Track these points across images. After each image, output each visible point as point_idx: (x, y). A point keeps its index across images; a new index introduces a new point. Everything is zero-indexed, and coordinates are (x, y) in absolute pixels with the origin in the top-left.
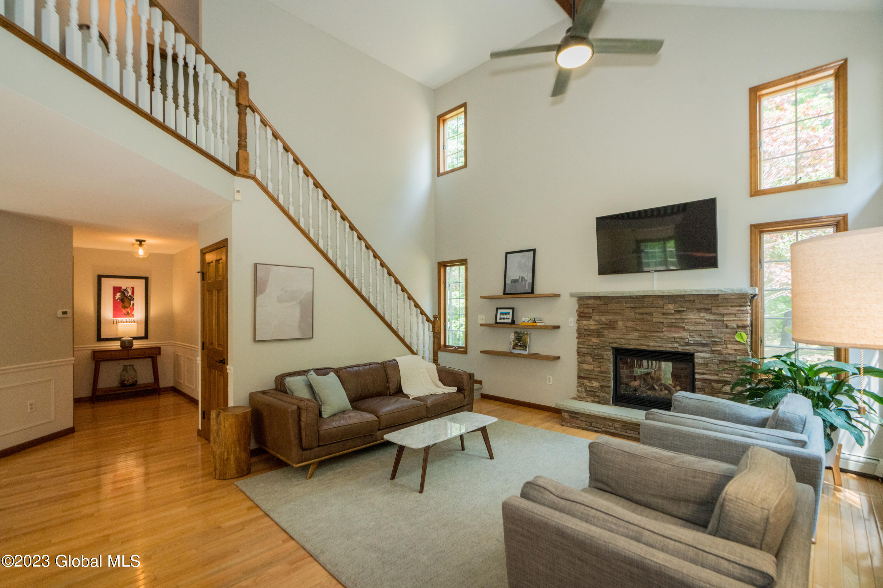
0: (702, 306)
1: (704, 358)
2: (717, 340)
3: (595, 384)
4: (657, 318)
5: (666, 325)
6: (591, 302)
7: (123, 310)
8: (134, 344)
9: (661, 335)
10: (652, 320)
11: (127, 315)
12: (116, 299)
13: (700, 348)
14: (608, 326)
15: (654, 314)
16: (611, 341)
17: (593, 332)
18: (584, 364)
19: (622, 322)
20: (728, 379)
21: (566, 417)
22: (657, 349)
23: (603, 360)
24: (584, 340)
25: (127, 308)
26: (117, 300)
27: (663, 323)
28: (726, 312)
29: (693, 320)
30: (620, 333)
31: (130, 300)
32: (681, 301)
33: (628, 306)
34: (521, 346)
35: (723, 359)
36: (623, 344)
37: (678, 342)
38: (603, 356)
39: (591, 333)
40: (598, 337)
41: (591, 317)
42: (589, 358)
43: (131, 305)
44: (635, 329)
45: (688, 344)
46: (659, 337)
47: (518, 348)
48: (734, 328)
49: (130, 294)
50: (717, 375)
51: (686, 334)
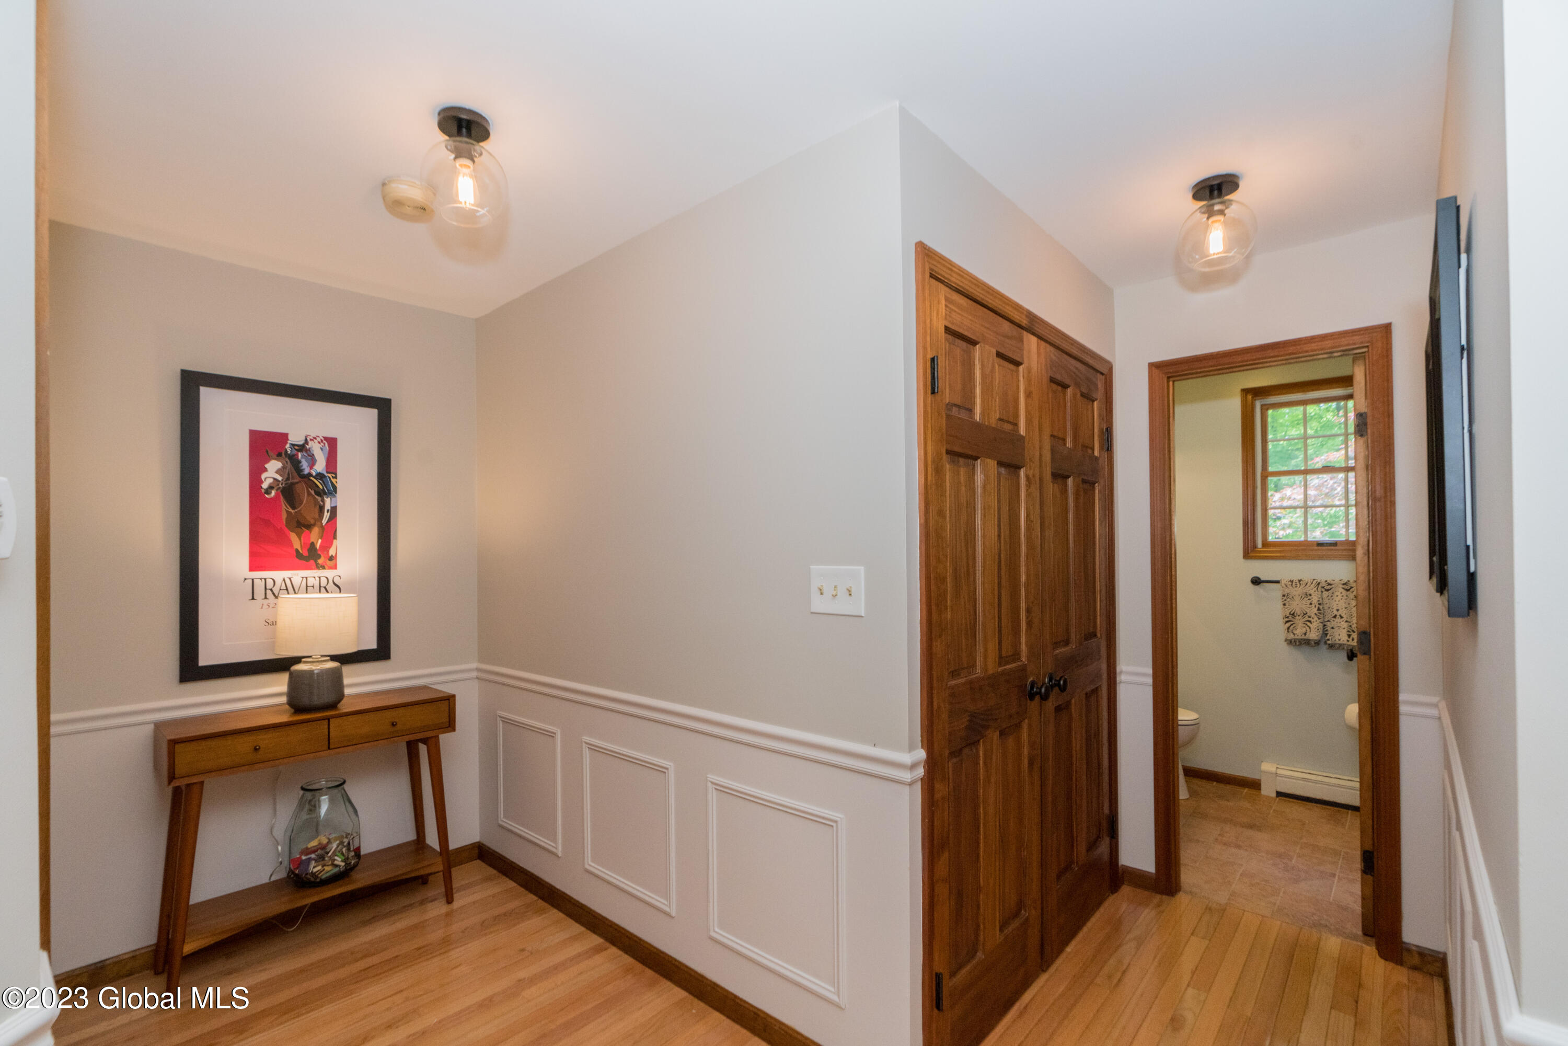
7: (293, 537)
8: (346, 681)
11: (307, 559)
12: (265, 486)
25: (309, 527)
26: (268, 491)
31: (321, 493)
43: (326, 516)
49: (320, 466)
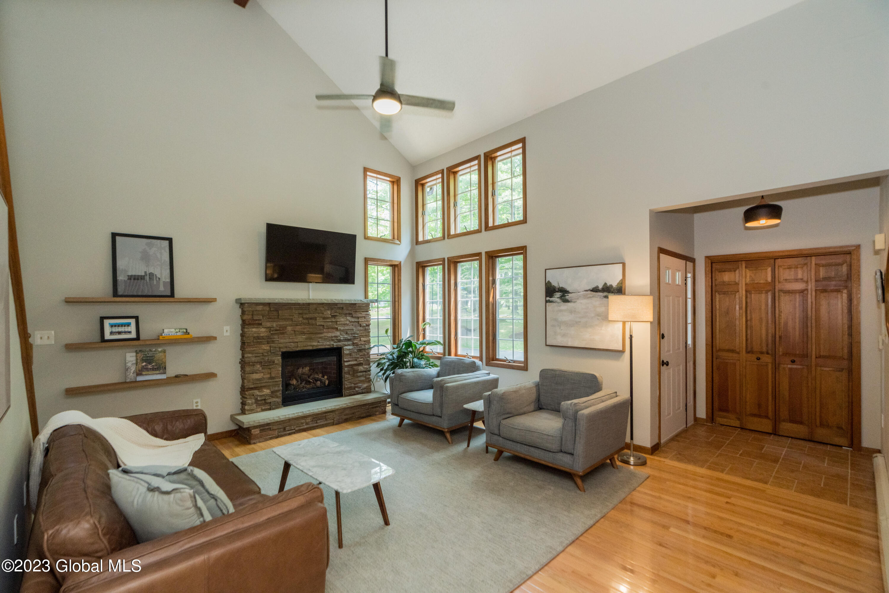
0: (348, 312)
1: (349, 349)
2: (356, 336)
3: (267, 391)
4: (320, 322)
5: (326, 328)
6: (260, 308)
9: (323, 335)
10: (316, 324)
13: (346, 343)
14: (278, 332)
15: (318, 318)
16: (281, 345)
17: (263, 339)
18: (253, 373)
19: (292, 327)
20: (362, 362)
21: (257, 433)
22: (319, 347)
23: (274, 365)
24: (254, 349)
27: (324, 326)
28: (360, 315)
29: (343, 323)
30: (291, 338)
32: (335, 308)
33: (297, 312)
34: (153, 369)
35: (359, 348)
36: (293, 347)
37: (333, 340)
38: (274, 362)
39: (261, 341)
40: (268, 343)
41: (261, 324)
42: (259, 366)
44: (303, 333)
45: (340, 341)
46: (320, 338)
47: (147, 373)
48: (364, 327)
50: (356, 360)
51: (338, 333)
